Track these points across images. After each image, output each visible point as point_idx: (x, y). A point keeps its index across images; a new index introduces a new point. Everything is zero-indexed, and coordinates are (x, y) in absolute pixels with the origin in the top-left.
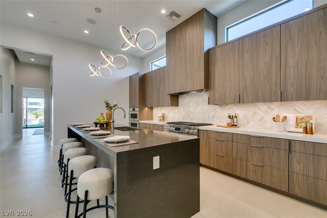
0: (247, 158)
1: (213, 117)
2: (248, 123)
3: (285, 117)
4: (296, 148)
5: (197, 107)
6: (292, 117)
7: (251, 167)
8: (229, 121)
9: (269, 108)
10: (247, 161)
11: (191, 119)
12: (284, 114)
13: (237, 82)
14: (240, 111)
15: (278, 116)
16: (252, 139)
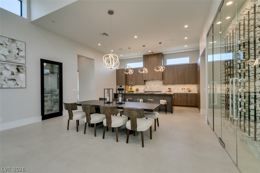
0: (177, 99)
1: (162, 89)
2: (174, 90)
3: (185, 88)
4: (188, 95)
5: (155, 85)
6: (186, 88)
7: (178, 101)
8: (169, 90)
9: (180, 86)
10: (177, 100)
11: (153, 90)
12: (184, 88)
13: (173, 78)
14: (172, 87)
15: (183, 88)
16: (179, 94)
